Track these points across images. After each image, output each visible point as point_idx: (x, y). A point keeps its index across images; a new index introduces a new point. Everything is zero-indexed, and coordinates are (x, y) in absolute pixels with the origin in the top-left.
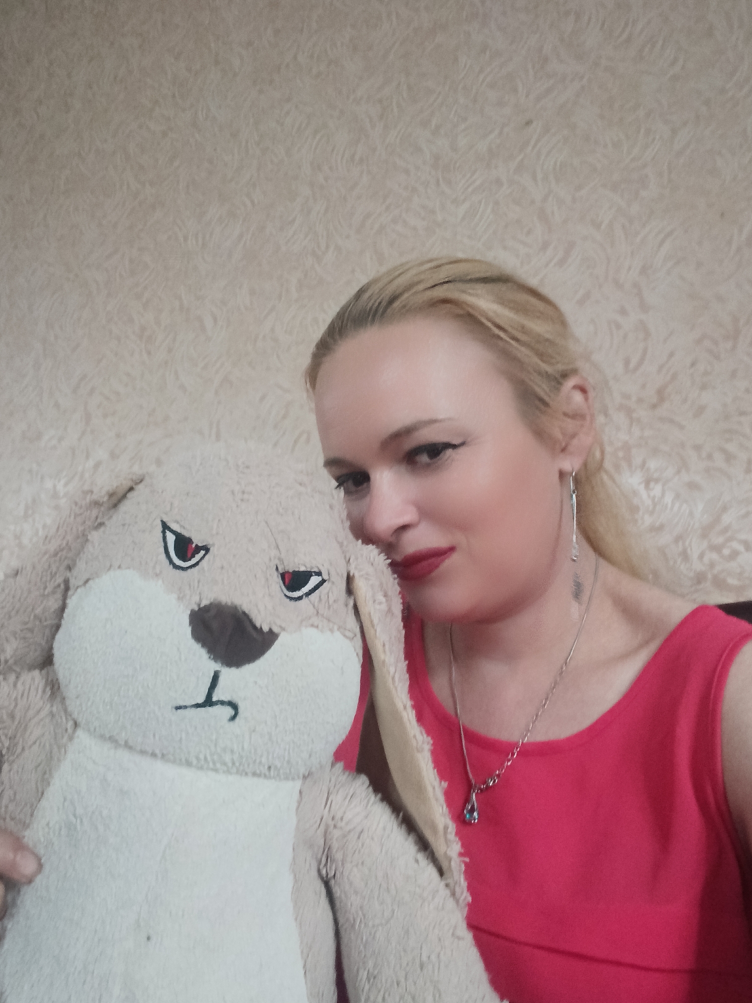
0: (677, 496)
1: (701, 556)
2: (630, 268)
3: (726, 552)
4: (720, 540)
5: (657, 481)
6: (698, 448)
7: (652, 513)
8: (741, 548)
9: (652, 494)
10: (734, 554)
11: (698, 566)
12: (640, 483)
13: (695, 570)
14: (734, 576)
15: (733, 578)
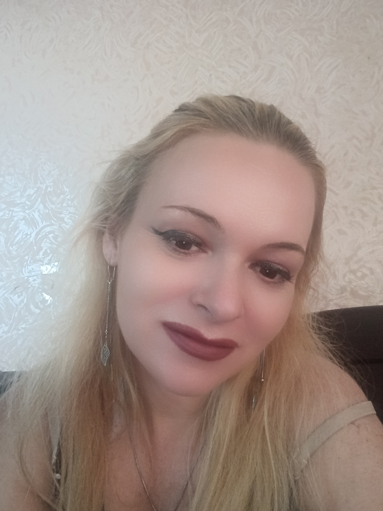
2: (309, 88)
6: (345, 208)
11: (342, 283)
13: (340, 285)
14: (363, 289)
15: (362, 291)
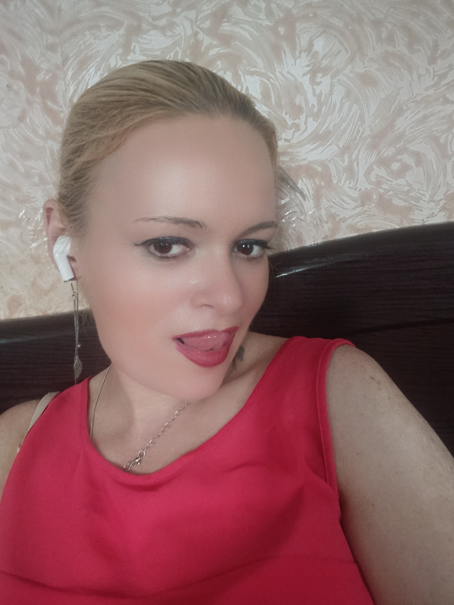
0: (348, 93)
1: (368, 172)
3: (395, 166)
4: (389, 152)
5: (325, 71)
6: (377, 24)
7: (316, 116)
8: (411, 162)
9: (318, 89)
10: (405, 169)
11: (363, 185)
12: (304, 75)
13: (361, 189)
14: (400, 196)
15: (400, 198)
